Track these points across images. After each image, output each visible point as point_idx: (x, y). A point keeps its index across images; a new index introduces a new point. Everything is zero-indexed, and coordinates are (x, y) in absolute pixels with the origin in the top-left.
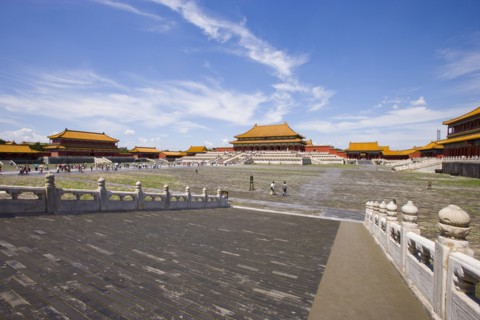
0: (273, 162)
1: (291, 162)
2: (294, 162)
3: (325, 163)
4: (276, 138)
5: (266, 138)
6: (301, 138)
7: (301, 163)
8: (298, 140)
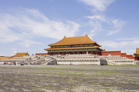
0: (74, 63)
1: (90, 63)
2: (93, 63)
3: (119, 64)
4: (79, 45)
5: (72, 46)
6: (97, 45)
7: (99, 63)
8: (96, 47)
